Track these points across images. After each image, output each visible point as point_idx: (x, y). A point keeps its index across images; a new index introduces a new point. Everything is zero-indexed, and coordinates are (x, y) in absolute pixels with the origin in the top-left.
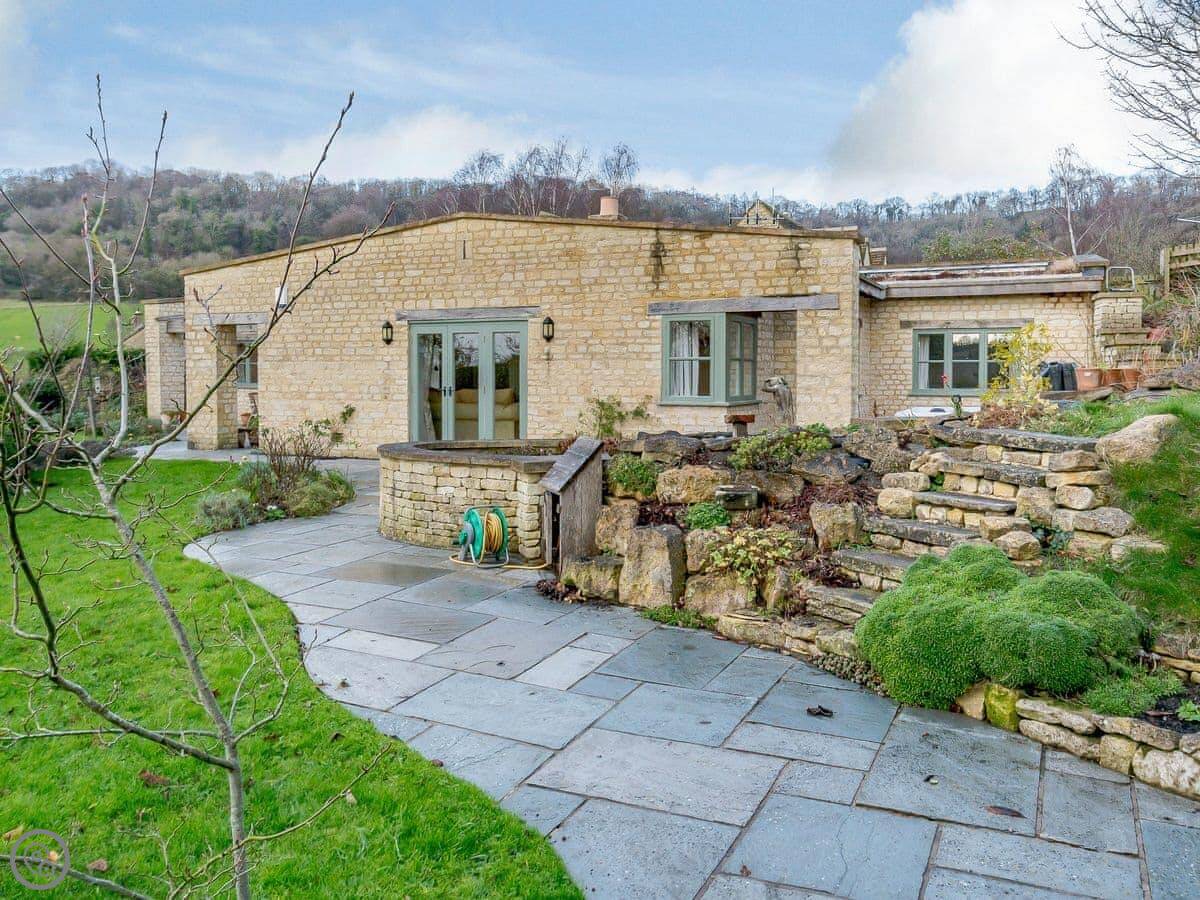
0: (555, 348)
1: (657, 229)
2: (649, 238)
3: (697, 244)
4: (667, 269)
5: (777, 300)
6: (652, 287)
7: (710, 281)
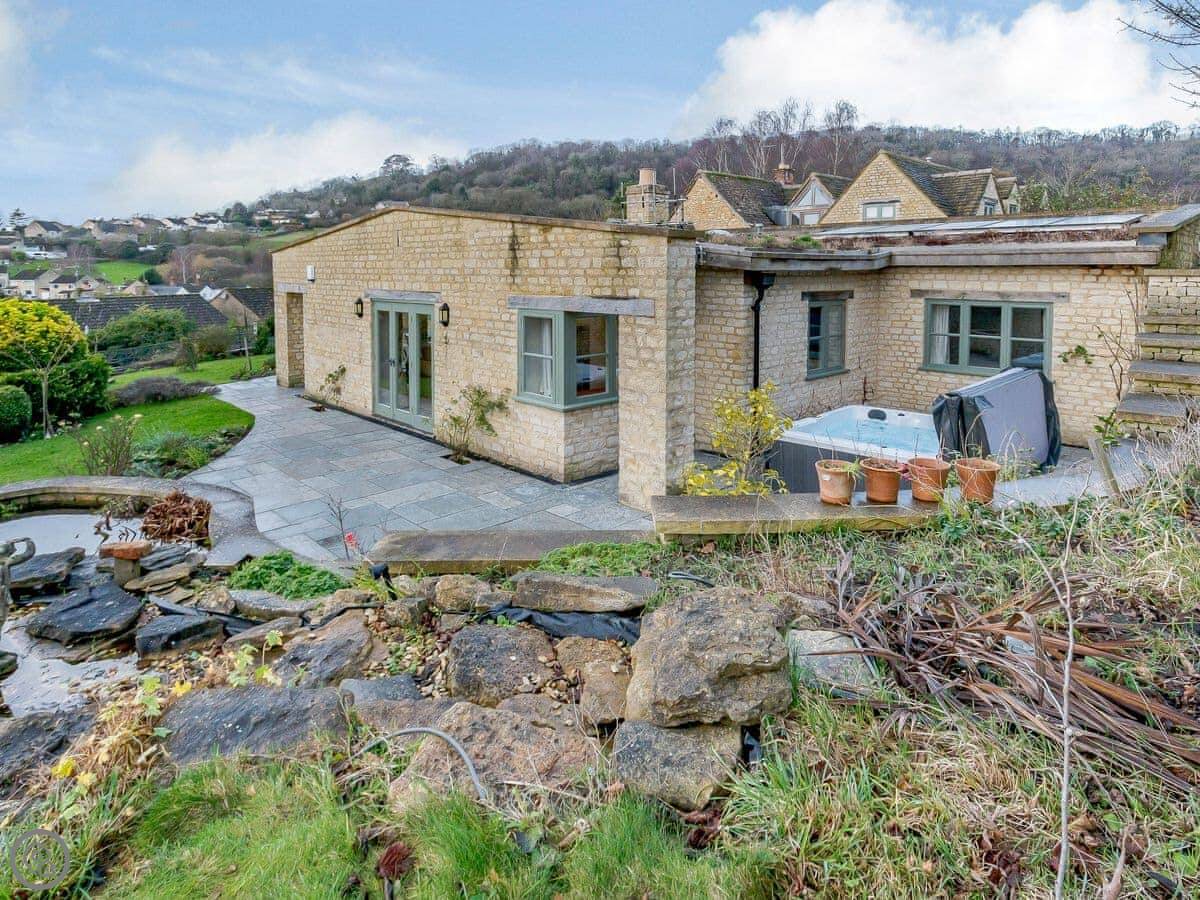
0: (451, 332)
1: (513, 222)
2: (506, 231)
3: (541, 238)
4: (520, 261)
5: (603, 301)
6: (510, 280)
7: (551, 277)
